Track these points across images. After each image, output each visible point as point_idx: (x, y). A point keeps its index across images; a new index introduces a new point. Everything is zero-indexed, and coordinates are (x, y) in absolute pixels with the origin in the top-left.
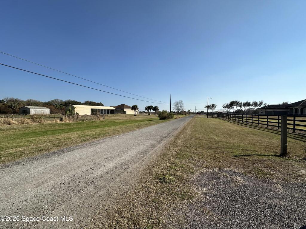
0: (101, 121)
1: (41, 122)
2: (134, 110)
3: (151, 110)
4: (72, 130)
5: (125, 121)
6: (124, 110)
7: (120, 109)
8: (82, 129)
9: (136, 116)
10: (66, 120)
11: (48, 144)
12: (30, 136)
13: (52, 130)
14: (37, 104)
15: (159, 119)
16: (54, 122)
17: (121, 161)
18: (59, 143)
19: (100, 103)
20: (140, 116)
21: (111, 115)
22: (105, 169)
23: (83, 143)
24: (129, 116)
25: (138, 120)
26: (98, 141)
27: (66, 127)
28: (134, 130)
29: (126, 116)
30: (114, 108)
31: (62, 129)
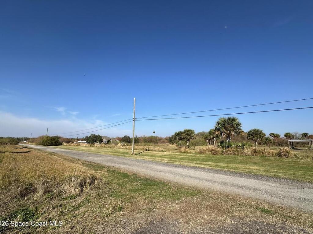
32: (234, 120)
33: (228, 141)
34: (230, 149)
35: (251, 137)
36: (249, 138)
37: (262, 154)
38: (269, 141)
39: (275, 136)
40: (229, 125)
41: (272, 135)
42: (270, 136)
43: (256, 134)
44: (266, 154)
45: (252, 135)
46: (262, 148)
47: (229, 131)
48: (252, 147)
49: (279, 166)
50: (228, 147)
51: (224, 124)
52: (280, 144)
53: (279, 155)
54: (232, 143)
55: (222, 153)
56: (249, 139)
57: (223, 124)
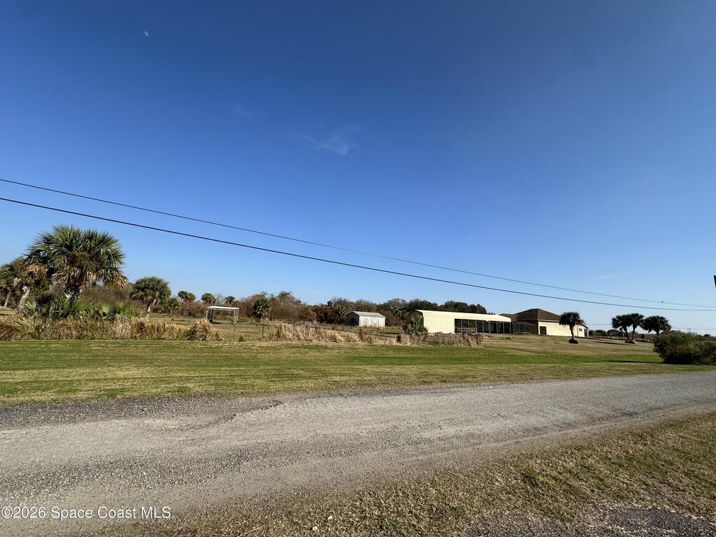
0: (471, 349)
1: (370, 341)
2: (568, 327)
3: (635, 327)
4: (413, 361)
5: (533, 354)
6: (539, 326)
7: (528, 321)
8: (430, 362)
9: (576, 342)
10: (407, 341)
11: (374, 378)
12: (356, 362)
13: (384, 358)
14: (368, 308)
15: (663, 360)
16: (387, 342)
17: (471, 430)
18: (388, 379)
19: (479, 305)
20: (591, 344)
21: (501, 335)
22: (440, 433)
23: (422, 387)
24: (552, 342)
25: (577, 357)
26: (449, 388)
27: (403, 355)
28: (542, 380)
29: (543, 341)
30: (508, 320)
31: (399, 358)
32: (105, 241)
33: (68, 296)
34: (70, 321)
35: (141, 293)
36: (134, 296)
37: (156, 333)
38: (175, 306)
39: (187, 297)
40: (85, 253)
41: (182, 294)
42: (179, 295)
43: (152, 289)
44: (166, 335)
45: (143, 290)
46: (160, 320)
47: (82, 269)
48: (137, 318)
49: (187, 360)
50: (66, 317)
51: (70, 248)
52: (193, 313)
53: (191, 335)
54: (82, 305)
55: (37, 333)
56: (133, 299)
57: (66, 246)
